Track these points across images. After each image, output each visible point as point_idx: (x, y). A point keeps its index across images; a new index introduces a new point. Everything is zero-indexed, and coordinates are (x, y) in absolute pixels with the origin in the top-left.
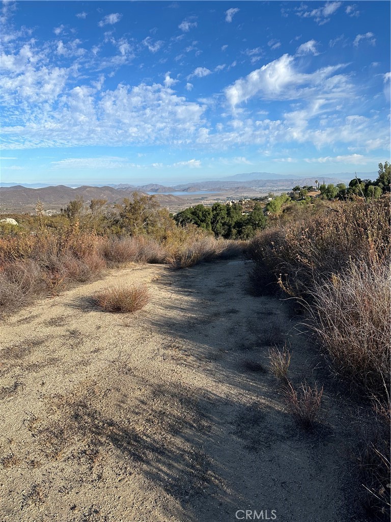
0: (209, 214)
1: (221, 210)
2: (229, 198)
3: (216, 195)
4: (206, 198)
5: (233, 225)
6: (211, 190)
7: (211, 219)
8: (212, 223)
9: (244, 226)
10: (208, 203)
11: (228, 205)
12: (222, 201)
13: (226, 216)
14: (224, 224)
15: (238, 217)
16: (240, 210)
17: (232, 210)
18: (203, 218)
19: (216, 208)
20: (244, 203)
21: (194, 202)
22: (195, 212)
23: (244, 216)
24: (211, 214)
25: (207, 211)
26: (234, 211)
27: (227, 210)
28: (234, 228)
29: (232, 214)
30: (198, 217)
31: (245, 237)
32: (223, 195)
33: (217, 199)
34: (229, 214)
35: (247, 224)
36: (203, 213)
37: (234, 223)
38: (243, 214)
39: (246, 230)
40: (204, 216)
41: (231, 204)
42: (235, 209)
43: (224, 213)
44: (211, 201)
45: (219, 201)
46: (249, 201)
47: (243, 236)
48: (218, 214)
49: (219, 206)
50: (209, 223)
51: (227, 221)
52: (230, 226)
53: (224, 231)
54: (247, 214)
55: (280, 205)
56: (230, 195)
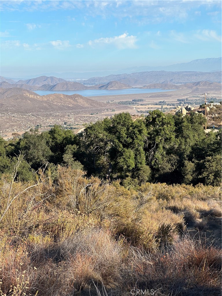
0: (140, 131)
1: (163, 124)
2: (182, 100)
3: (158, 96)
4: (141, 100)
5: (188, 153)
6: (150, 87)
7: (145, 142)
8: (146, 150)
9: (209, 156)
10: (144, 110)
11: (179, 114)
12: (169, 107)
13: (173, 137)
14: (169, 152)
15: (197, 138)
16: (201, 123)
17: (185, 124)
18: (129, 140)
19: (154, 119)
20: (208, 109)
21: (119, 108)
22: (114, 127)
23: (209, 134)
24: (145, 131)
25: (136, 127)
26: (190, 125)
27: (176, 124)
28: (190, 159)
29: (186, 132)
30: (119, 138)
31: (212, 177)
32: (170, 96)
33: (160, 103)
34: (179, 131)
35: (214, 151)
36: (128, 129)
37: (190, 149)
38: (207, 131)
39: (214, 164)
40: (131, 135)
41: (185, 112)
42: (191, 121)
43: (169, 130)
44: (150, 106)
45: (164, 107)
46: (217, 107)
47: (208, 176)
48: (157, 132)
49: (159, 116)
50: (141, 148)
51: (176, 146)
52: (180, 155)
53: (169, 166)
54: (216, 131)
56: (184, 95)
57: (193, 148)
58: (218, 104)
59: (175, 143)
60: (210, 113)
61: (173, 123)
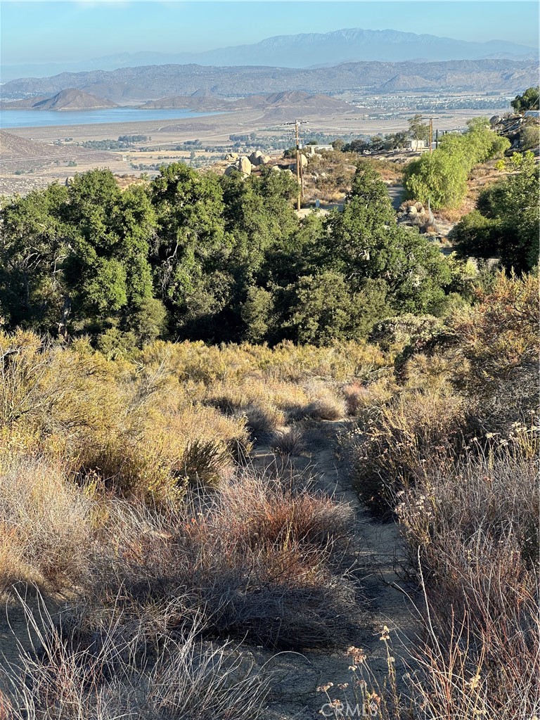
0: (139, 216)
1: (195, 198)
2: (242, 138)
3: (182, 128)
5: (256, 266)
6: (161, 106)
7: (152, 242)
8: (153, 260)
9: (307, 273)
10: (148, 163)
11: (234, 171)
12: (208, 155)
13: (220, 228)
14: (211, 265)
15: (277, 231)
16: (286, 195)
17: (249, 196)
18: (113, 238)
19: (172, 186)
20: (304, 161)
21: (87, 159)
22: (74, 206)
23: (305, 222)
24: (151, 217)
25: (129, 205)
26: (261, 199)
27: (227, 198)
28: (261, 283)
29: (251, 217)
30: (86, 233)
31: (313, 324)
32: (212, 127)
33: (189, 146)
34: (234, 214)
35: (319, 261)
36: (109, 211)
37: (261, 259)
38: (302, 213)
39: (319, 293)
40: (118, 226)
41: (248, 167)
42: (263, 190)
43: (209, 212)
45: (198, 154)
46: (326, 155)
47: (305, 322)
48: (181, 218)
49: (184, 177)
50: (142, 258)
51: (227, 252)
52: (237, 270)
53: (211, 300)
54: (323, 213)
55: (464, 174)
56: (247, 126)
57: (267, 256)
58: (328, 148)
59: (224, 244)
60: (309, 169)
61: (219, 195)
